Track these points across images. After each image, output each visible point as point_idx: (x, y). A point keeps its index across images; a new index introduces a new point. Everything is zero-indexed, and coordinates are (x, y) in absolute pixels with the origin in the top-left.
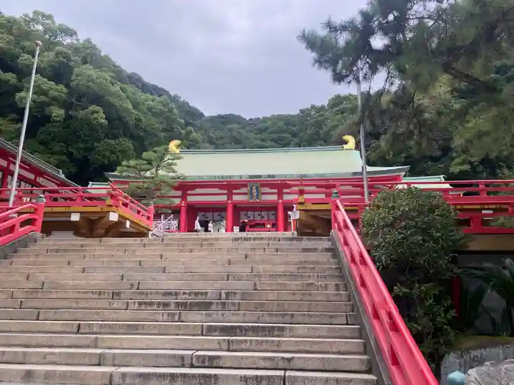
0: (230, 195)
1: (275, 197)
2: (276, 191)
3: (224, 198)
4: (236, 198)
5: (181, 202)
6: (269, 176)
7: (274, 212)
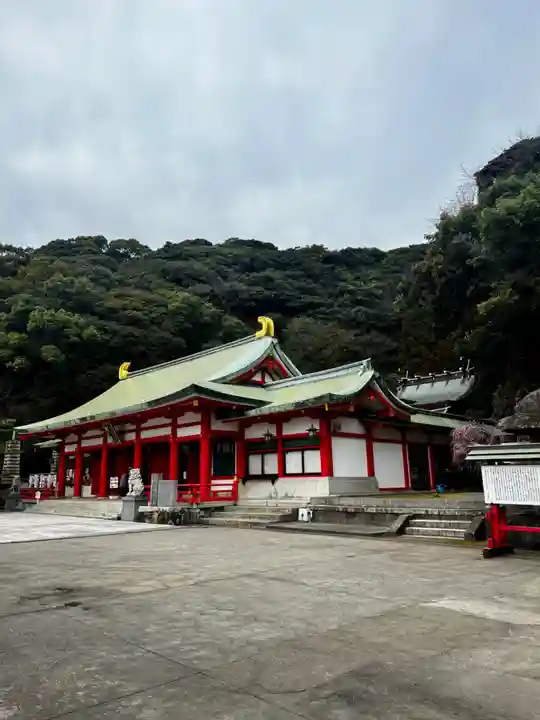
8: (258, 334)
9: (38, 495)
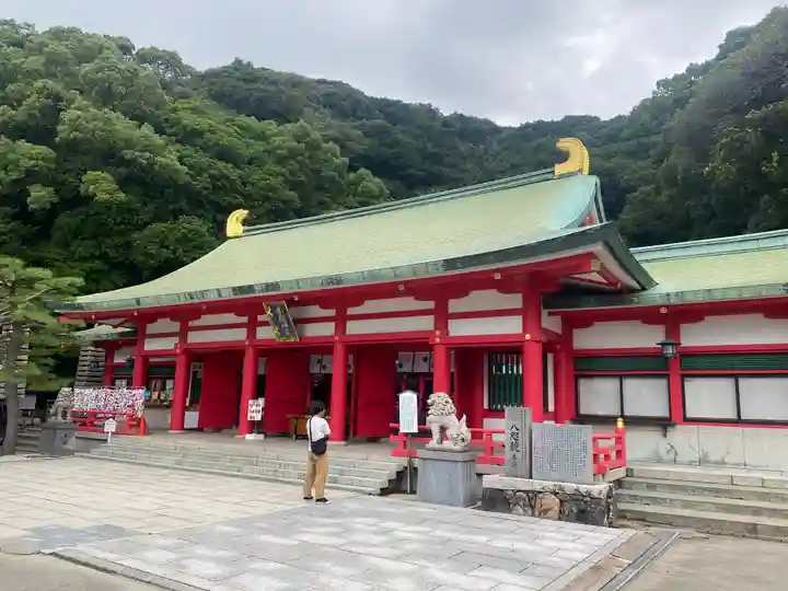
0: (250, 328)
2: (333, 313)
8: (559, 169)
9: (110, 426)
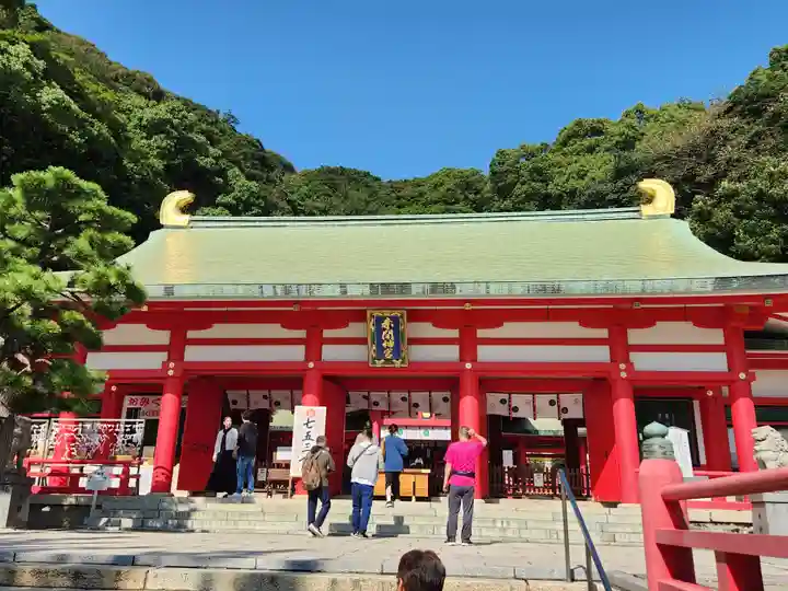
0: (313, 345)
1: (451, 353)
2: (454, 333)
3: (297, 353)
4: (330, 353)
5: (165, 364)
6: (435, 287)
7: (447, 394)
8: (646, 210)
